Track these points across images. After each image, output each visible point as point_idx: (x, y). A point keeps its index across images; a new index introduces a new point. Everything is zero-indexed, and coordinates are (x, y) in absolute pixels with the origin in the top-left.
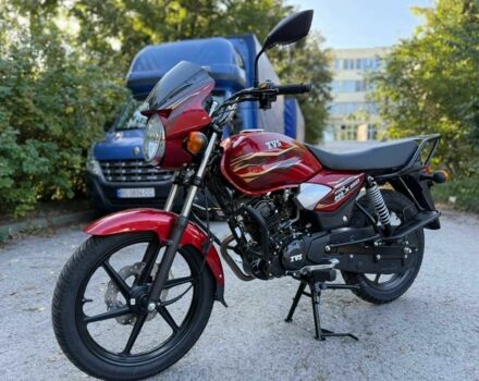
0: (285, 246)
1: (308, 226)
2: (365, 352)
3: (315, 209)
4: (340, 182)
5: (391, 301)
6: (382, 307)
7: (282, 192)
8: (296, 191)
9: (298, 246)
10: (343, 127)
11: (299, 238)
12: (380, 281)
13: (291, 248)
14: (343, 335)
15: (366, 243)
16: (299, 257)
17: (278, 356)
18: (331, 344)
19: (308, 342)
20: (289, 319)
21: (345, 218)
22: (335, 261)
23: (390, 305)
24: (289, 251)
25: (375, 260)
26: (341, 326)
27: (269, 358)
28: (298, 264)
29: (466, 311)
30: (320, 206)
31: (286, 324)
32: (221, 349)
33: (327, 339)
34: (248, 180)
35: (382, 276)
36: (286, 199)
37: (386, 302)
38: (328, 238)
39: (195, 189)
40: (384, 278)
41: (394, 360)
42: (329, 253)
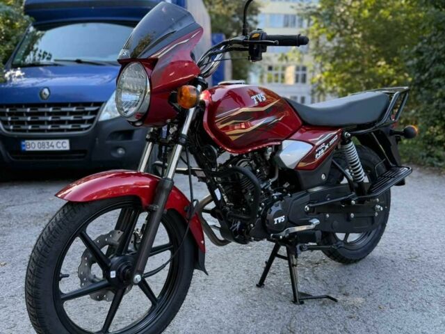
0: (268, 207)
1: (286, 185)
2: (347, 313)
3: (297, 168)
4: (320, 139)
5: (360, 259)
6: (352, 267)
7: (265, 150)
8: (278, 149)
9: (280, 208)
10: (270, 68)
11: (280, 198)
12: (348, 241)
13: (274, 209)
14: (321, 298)
15: (343, 202)
16: (281, 219)
17: (261, 323)
18: (311, 307)
19: (287, 307)
20: (261, 284)
21: (323, 177)
22: (316, 222)
23: (359, 264)
24: (273, 213)
25: (349, 219)
26: (316, 289)
27: (252, 326)
28: (281, 227)
29: (432, 267)
30: (302, 165)
31: (259, 290)
32: (197, 320)
33: (305, 302)
34: (233, 138)
35: (351, 235)
36: (268, 158)
37: (356, 261)
38: (307, 198)
39: (179, 148)
40: (353, 237)
41: (376, 318)
42: (307, 213)
